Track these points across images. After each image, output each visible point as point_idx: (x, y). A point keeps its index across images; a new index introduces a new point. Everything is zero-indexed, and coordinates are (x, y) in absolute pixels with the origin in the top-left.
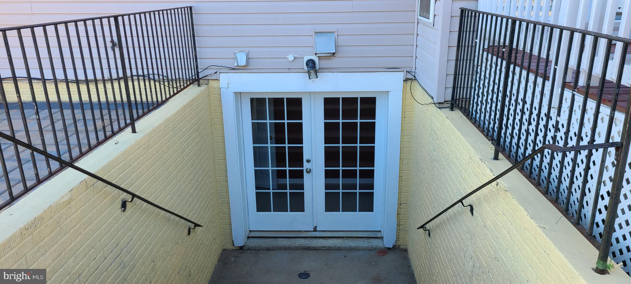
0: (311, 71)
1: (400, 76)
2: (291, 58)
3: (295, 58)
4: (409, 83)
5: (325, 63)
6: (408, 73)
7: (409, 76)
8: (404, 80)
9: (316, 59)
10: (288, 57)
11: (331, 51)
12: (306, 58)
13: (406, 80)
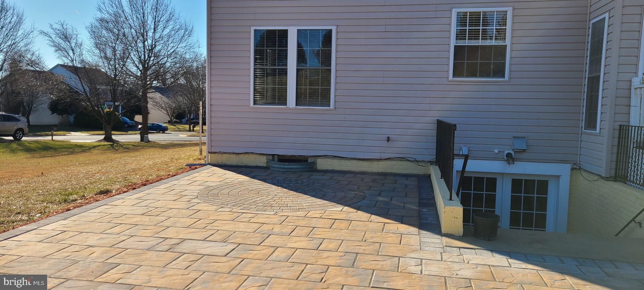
0: (510, 160)
1: (568, 167)
2: (496, 151)
3: (499, 152)
4: (574, 171)
5: (519, 156)
6: (574, 165)
7: (575, 167)
8: (571, 169)
9: (512, 153)
10: (494, 151)
11: (524, 148)
12: (506, 152)
13: (572, 169)
